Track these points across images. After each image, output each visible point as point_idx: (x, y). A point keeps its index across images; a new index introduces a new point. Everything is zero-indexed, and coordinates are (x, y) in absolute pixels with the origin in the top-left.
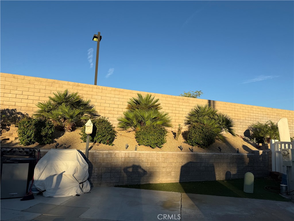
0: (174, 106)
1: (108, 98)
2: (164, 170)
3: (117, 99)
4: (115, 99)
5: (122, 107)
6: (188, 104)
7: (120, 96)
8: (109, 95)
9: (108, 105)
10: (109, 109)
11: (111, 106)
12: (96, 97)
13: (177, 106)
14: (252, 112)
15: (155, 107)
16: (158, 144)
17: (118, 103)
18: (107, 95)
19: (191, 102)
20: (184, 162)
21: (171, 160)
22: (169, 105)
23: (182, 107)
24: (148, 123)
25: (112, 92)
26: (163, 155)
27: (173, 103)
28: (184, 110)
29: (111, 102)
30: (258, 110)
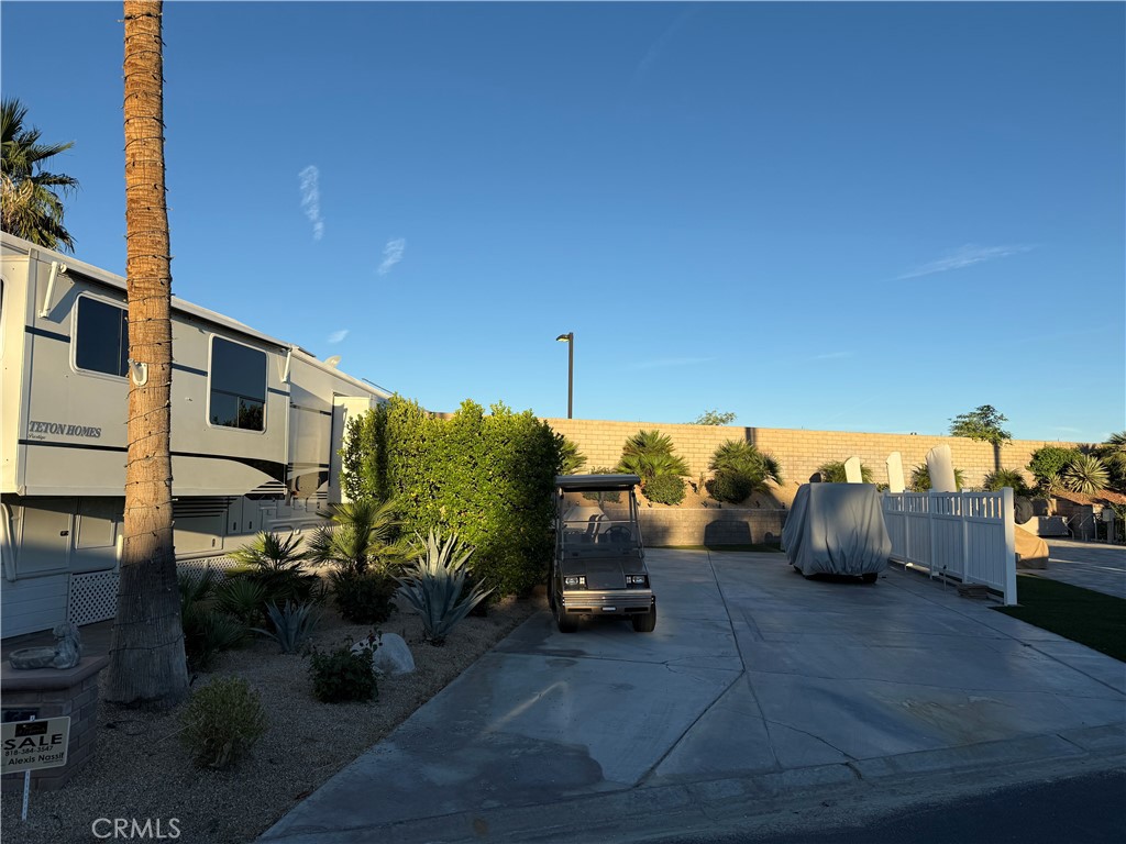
0: (691, 441)
1: (595, 437)
2: (685, 530)
3: (607, 438)
4: (604, 438)
5: (615, 448)
6: (713, 437)
7: (610, 433)
8: (597, 432)
9: (595, 447)
10: (597, 452)
11: (600, 447)
12: (580, 436)
13: (695, 441)
14: (825, 442)
15: (663, 448)
16: (675, 498)
17: (609, 442)
18: (594, 432)
19: (717, 432)
20: (710, 520)
21: (694, 518)
22: (683, 441)
23: (704, 442)
24: (659, 472)
25: (600, 427)
26: (683, 512)
27: (688, 436)
28: (708, 446)
29: (598, 442)
30: (837, 438)
